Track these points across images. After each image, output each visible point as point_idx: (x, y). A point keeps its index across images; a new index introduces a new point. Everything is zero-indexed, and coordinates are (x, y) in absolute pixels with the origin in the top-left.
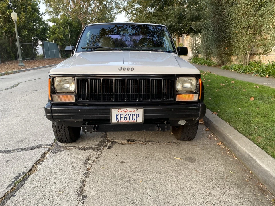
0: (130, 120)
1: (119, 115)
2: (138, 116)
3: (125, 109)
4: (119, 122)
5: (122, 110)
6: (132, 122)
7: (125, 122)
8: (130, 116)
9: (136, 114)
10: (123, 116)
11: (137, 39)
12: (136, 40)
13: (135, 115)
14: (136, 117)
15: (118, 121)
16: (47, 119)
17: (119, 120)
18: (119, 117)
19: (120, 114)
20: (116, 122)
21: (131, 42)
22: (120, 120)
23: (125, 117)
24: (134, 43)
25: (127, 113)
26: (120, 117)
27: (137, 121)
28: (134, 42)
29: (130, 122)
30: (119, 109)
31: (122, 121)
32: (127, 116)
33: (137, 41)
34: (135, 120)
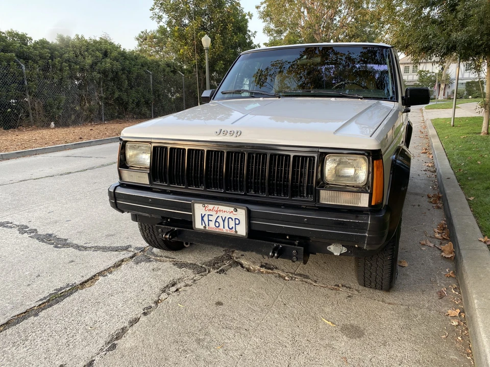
0: (224, 228)
1: (206, 216)
2: (237, 222)
3: (216, 207)
4: (207, 228)
5: (211, 207)
6: (228, 232)
7: (217, 230)
8: (224, 221)
9: (235, 219)
10: (213, 218)
11: (427, 70)
12: (424, 72)
13: (232, 220)
14: (236, 224)
15: (205, 227)
16: (111, 208)
17: (207, 224)
18: (206, 219)
19: (208, 215)
20: (202, 227)
21: (415, 76)
22: (209, 225)
23: (216, 221)
24: (421, 76)
25: (220, 214)
26: (209, 220)
27: (236, 232)
28: (421, 74)
29: (224, 231)
30: (206, 205)
31: (212, 227)
32: (220, 220)
33: (427, 74)
34: (234, 229)
